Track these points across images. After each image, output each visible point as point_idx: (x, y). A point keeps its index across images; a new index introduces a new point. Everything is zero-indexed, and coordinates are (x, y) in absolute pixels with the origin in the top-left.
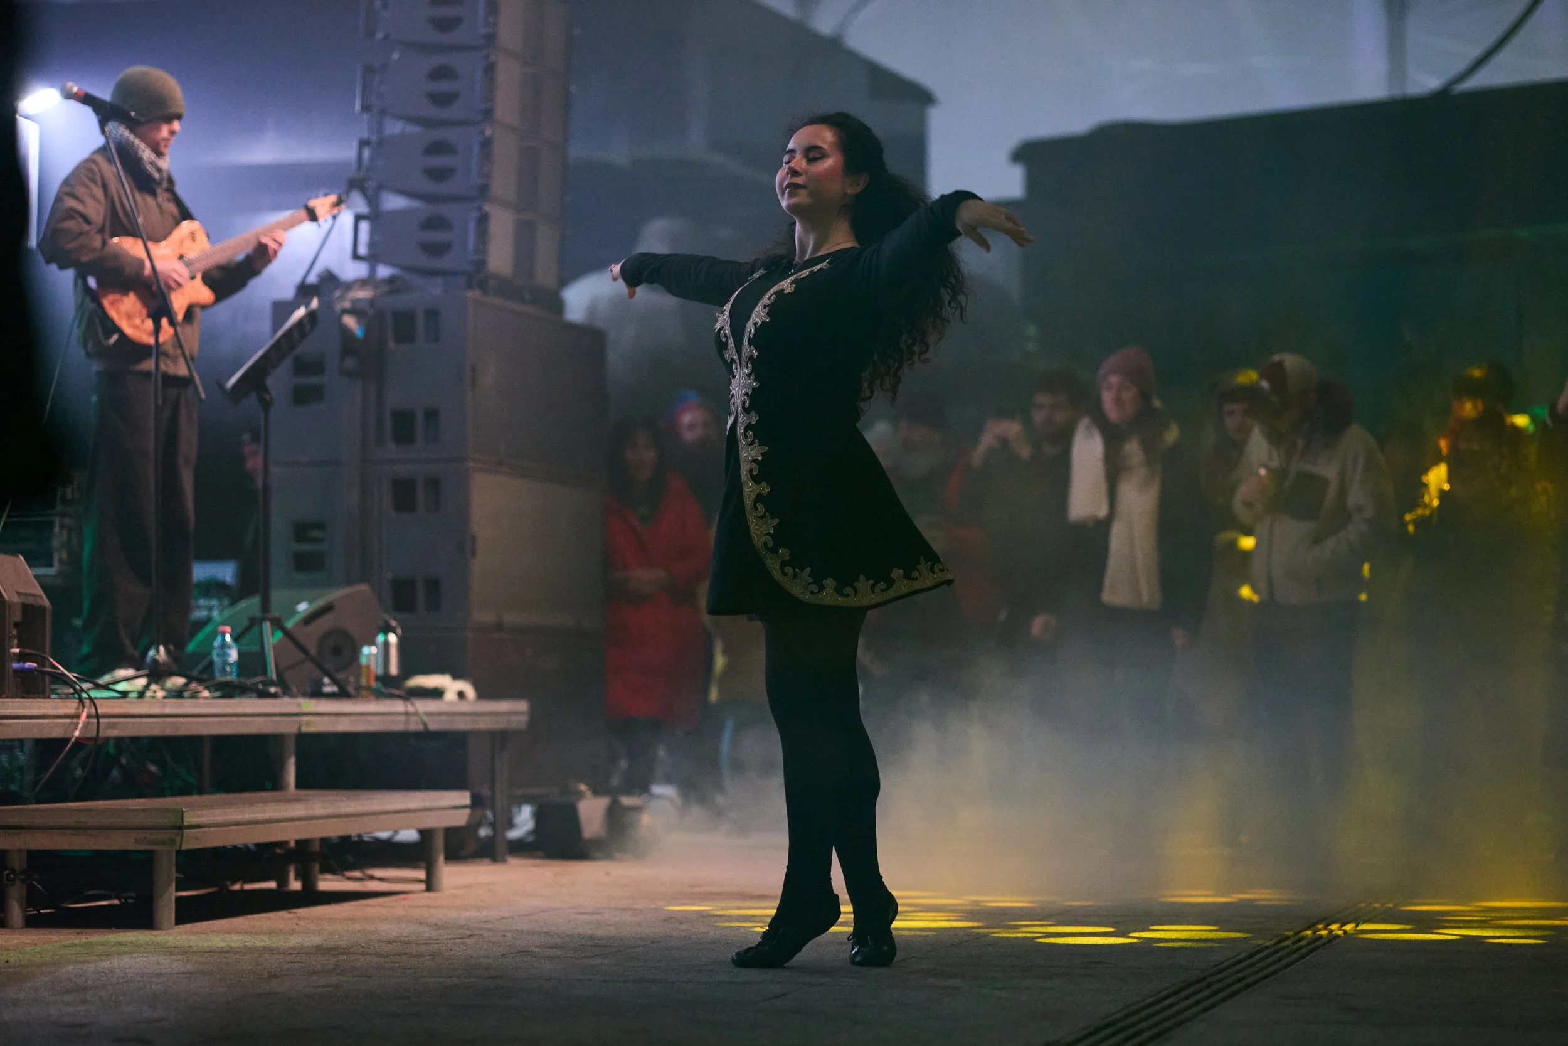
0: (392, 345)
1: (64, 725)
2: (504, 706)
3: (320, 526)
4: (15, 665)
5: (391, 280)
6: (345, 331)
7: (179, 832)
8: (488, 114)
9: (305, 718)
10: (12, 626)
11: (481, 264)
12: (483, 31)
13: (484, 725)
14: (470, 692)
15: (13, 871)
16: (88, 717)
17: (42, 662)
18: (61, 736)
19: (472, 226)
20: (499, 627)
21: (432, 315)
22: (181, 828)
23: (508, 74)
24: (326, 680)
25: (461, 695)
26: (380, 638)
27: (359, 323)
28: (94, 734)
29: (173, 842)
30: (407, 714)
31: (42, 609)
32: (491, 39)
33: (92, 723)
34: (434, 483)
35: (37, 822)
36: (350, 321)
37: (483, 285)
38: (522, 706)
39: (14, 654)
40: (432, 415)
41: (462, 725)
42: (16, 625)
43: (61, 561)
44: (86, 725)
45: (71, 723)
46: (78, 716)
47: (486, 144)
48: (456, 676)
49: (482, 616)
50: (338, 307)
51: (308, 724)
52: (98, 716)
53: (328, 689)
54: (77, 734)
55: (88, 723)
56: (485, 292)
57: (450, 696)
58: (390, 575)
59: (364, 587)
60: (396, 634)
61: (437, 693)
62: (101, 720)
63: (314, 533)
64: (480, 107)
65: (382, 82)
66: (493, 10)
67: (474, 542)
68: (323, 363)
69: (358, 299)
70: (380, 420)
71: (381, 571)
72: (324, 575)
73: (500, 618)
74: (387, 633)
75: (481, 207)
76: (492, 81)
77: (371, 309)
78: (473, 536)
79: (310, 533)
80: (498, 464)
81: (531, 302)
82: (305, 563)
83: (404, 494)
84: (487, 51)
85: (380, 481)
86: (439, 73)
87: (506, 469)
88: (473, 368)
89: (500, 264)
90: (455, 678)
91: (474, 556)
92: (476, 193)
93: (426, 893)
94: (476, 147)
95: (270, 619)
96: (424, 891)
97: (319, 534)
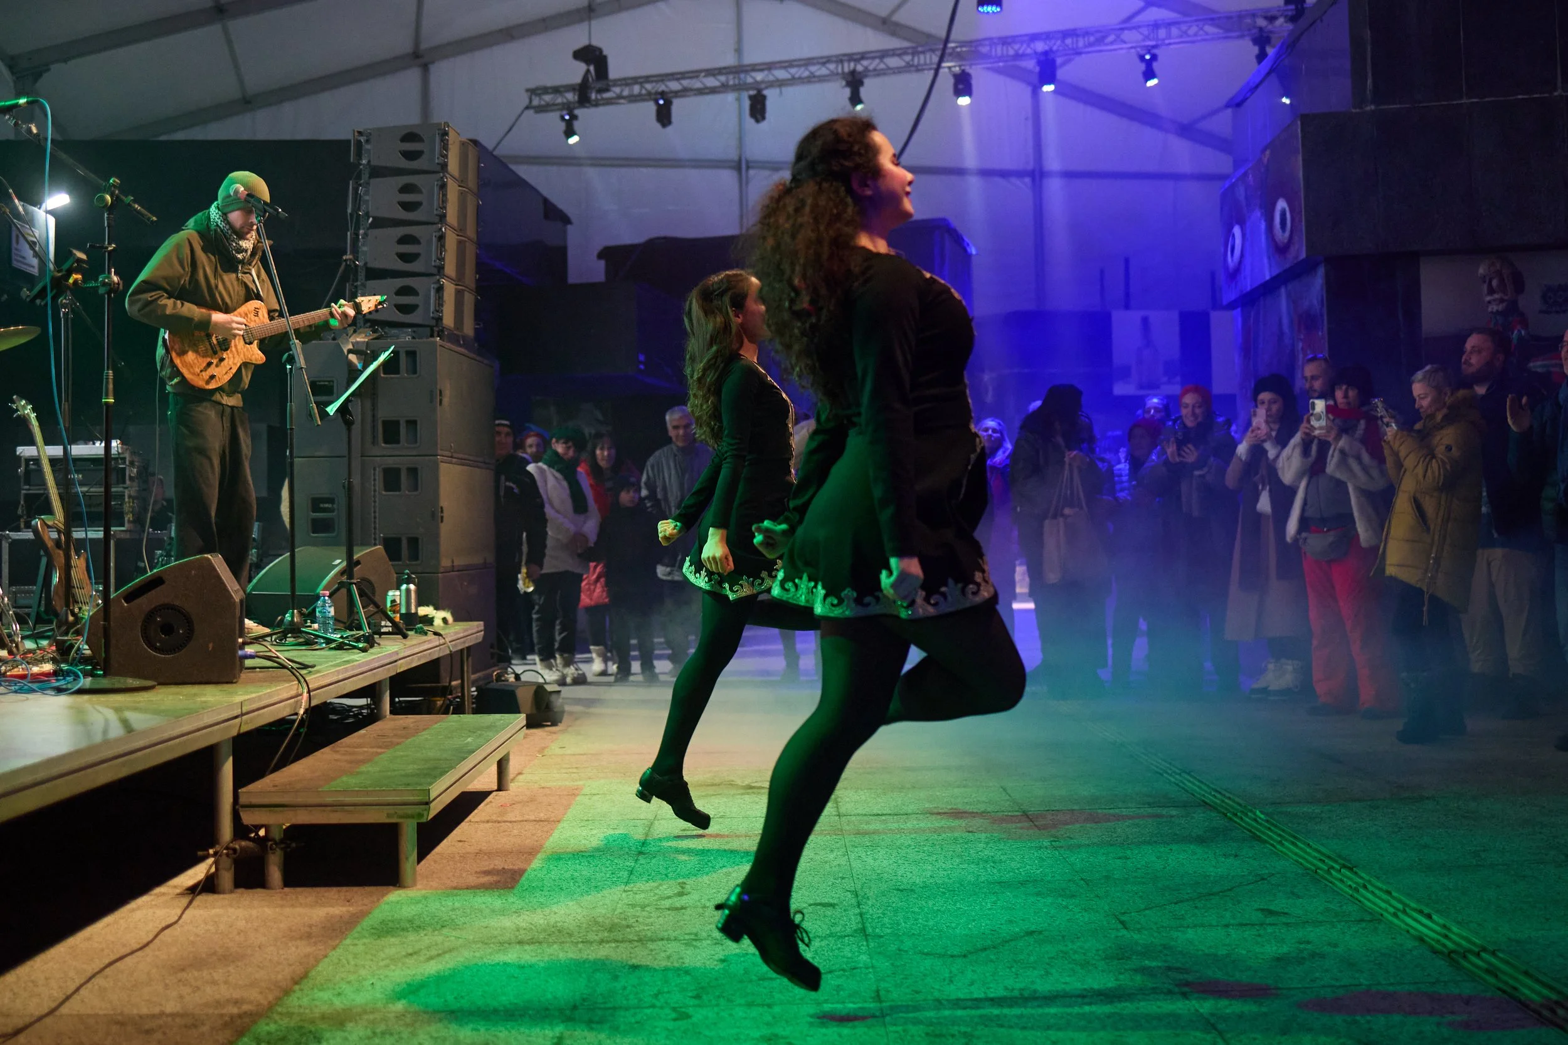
0: (382, 375)
1: (290, 705)
2: (469, 626)
3: (329, 500)
4: (240, 653)
6: (350, 364)
7: (426, 806)
8: (443, 217)
11: (439, 320)
12: (440, 161)
13: (468, 643)
14: (450, 619)
15: (273, 840)
19: (433, 293)
20: (453, 569)
21: (412, 354)
22: (427, 803)
23: (452, 190)
24: (384, 624)
25: (445, 620)
26: (404, 586)
27: (359, 360)
28: (310, 706)
29: (421, 815)
30: (440, 645)
32: (443, 166)
33: (308, 698)
34: (413, 472)
35: (300, 800)
36: (353, 358)
37: (440, 335)
38: (479, 625)
39: (240, 643)
40: (412, 423)
41: (460, 646)
44: (305, 700)
45: (297, 702)
47: (441, 238)
49: (445, 563)
50: (346, 351)
52: (309, 692)
53: (384, 630)
54: (301, 709)
56: (441, 339)
57: (438, 622)
58: (382, 535)
59: (378, 547)
60: (413, 583)
61: (431, 621)
62: (311, 694)
63: (326, 505)
64: (438, 213)
65: (367, 193)
66: (445, 147)
67: (442, 512)
68: (333, 386)
69: (358, 343)
70: (374, 427)
71: (375, 534)
72: (334, 534)
73: (453, 562)
74: (408, 583)
75: (439, 280)
76: (445, 195)
77: (367, 349)
78: (442, 508)
79: (322, 505)
80: (452, 457)
81: (465, 346)
82: (320, 526)
83: (391, 479)
84: (441, 175)
85: (375, 469)
86: (406, 189)
87: (454, 460)
88: (441, 392)
89: (448, 320)
90: (437, 608)
91: (442, 521)
92: (435, 271)
93: (500, 793)
94: (434, 240)
95: (355, 583)
96: (496, 791)
97: (329, 507)
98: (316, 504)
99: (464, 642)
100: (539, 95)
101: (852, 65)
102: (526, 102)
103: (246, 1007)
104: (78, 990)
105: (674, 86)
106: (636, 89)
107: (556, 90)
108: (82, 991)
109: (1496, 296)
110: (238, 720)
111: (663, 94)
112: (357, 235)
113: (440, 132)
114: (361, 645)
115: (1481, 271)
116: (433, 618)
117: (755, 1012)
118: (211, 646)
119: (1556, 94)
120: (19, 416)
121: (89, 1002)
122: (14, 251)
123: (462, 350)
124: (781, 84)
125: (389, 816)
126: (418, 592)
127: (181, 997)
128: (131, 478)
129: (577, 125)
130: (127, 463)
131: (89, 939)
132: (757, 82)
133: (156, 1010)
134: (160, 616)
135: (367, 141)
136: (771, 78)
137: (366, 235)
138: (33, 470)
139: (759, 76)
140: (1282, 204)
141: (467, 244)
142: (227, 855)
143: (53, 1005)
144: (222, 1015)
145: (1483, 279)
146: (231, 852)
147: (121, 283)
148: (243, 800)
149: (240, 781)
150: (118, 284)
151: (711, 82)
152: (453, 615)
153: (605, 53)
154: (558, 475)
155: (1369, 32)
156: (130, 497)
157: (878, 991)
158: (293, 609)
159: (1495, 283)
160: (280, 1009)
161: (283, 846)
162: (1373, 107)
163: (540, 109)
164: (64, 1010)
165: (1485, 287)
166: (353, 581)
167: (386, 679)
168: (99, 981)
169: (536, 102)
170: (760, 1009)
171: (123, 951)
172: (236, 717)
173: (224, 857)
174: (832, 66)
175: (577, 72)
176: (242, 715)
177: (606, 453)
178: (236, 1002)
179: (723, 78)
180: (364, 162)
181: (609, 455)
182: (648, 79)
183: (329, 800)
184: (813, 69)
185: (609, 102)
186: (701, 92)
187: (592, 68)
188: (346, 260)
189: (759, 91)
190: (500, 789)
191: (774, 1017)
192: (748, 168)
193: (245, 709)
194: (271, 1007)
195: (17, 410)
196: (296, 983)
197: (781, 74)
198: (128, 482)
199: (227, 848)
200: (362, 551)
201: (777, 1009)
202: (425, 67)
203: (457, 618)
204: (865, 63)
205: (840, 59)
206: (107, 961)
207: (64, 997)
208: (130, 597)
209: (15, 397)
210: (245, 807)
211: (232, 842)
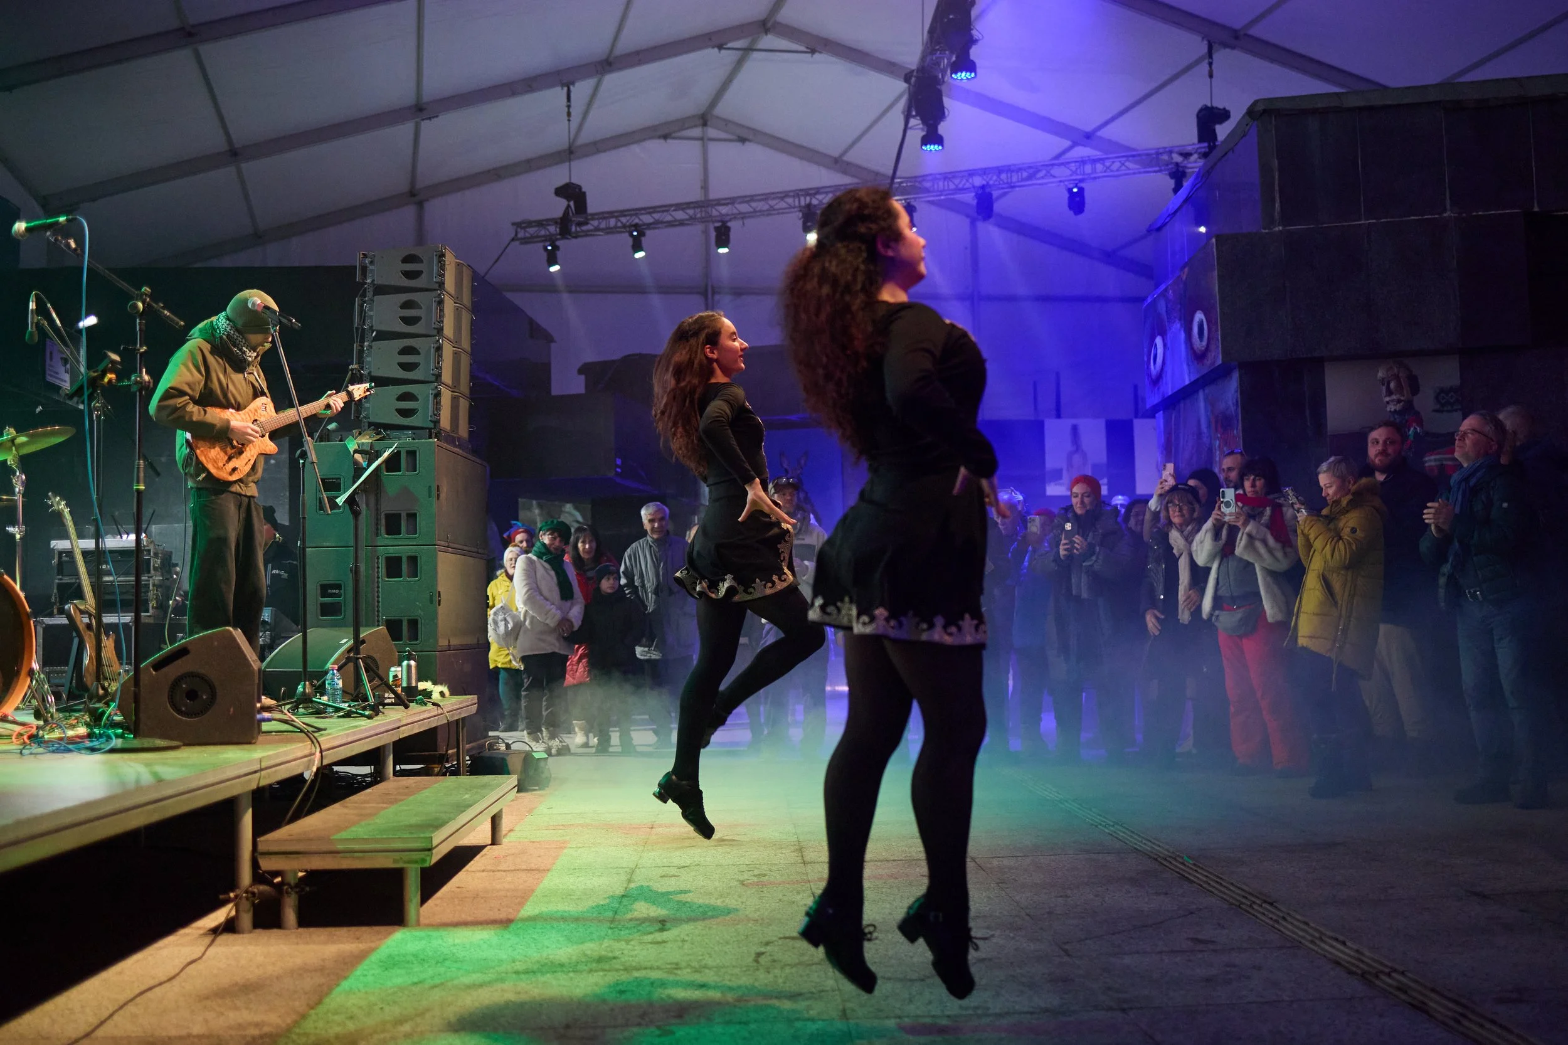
0: (385, 473)
1: (304, 762)
2: (464, 699)
3: (335, 586)
6: (355, 463)
7: (429, 853)
8: (439, 330)
10: (256, 688)
11: (437, 422)
12: (438, 279)
14: (447, 692)
15: (289, 884)
19: (431, 398)
20: (449, 648)
21: (412, 454)
22: (430, 850)
23: (449, 305)
25: (442, 694)
26: (405, 662)
27: (364, 459)
28: (321, 764)
29: (424, 860)
32: (440, 284)
34: (413, 560)
35: (313, 847)
36: (358, 457)
37: (437, 435)
38: (474, 698)
40: (412, 516)
46: (312, 755)
47: (439, 349)
49: (443, 642)
50: (352, 452)
54: (312, 768)
55: (318, 757)
56: (438, 439)
57: (436, 696)
58: (383, 618)
59: (378, 628)
63: (334, 591)
64: (436, 326)
65: (371, 309)
66: (443, 267)
67: (439, 596)
68: (340, 484)
69: (363, 444)
70: (378, 520)
71: (378, 616)
72: (342, 617)
73: (450, 642)
74: (409, 659)
75: (436, 387)
76: (442, 310)
77: (370, 448)
78: (439, 592)
79: (329, 591)
80: (448, 547)
81: (459, 446)
82: (328, 610)
83: (393, 566)
84: (439, 292)
85: (378, 558)
86: (407, 305)
87: (451, 550)
88: (438, 487)
89: (445, 422)
90: (435, 683)
91: (440, 604)
92: (433, 378)
93: (494, 846)
94: (432, 350)
95: (361, 658)
96: (491, 845)
97: (337, 591)
98: (325, 589)
99: (460, 713)
100: (524, 228)
101: (808, 199)
102: (513, 235)
103: (266, 1029)
104: (111, 1015)
105: (647, 219)
106: (612, 222)
107: (540, 224)
108: (116, 1017)
109: (1394, 397)
110: (257, 775)
111: (636, 227)
112: (362, 347)
113: (438, 253)
114: (367, 713)
115: (1380, 375)
116: (431, 691)
117: (732, 1029)
118: (232, 710)
119: (1445, 215)
120: (53, 511)
121: (122, 1025)
122: (47, 367)
123: (455, 450)
124: (743, 216)
125: (395, 861)
126: (418, 667)
127: (206, 1021)
128: (155, 569)
129: (559, 254)
130: (152, 554)
131: (120, 973)
132: (721, 215)
133: (184, 1032)
134: (186, 683)
135: (372, 263)
136: (735, 211)
137: (370, 347)
138: (66, 562)
139: (724, 210)
140: (1199, 316)
141: (463, 355)
142: (247, 898)
143: (89, 1029)
144: (244, 1037)
145: (1382, 381)
146: (250, 895)
147: (151, 381)
148: (261, 847)
149: (259, 830)
150: (149, 382)
151: (680, 215)
152: (449, 690)
153: (583, 190)
154: (547, 565)
155: (1276, 162)
156: (154, 585)
157: (844, 1011)
158: (305, 681)
159: (1392, 385)
160: (297, 1030)
161: (297, 890)
162: (1281, 228)
163: (525, 241)
164: (100, 1033)
165: (1384, 388)
166: (359, 656)
167: (389, 744)
168: (131, 1008)
169: (521, 235)
170: (738, 1027)
171: (152, 983)
172: (255, 772)
173: (244, 901)
174: (790, 200)
175: (559, 207)
176: (261, 770)
177: (587, 546)
178: (257, 1025)
179: (691, 212)
180: (369, 281)
181: (590, 547)
182: (623, 213)
183: (340, 847)
184: (772, 203)
185: (587, 234)
186: (671, 224)
187: (572, 203)
188: (352, 370)
189: (724, 223)
190: (494, 843)
191: (750, 1033)
192: (714, 293)
193: (264, 765)
194: (289, 1030)
195: (52, 505)
196: (312, 1008)
197: (744, 208)
198: (152, 572)
199: (246, 892)
200: (367, 631)
201: (753, 1026)
202: (420, 204)
203: (453, 693)
204: (820, 197)
205: (797, 194)
206: (137, 991)
207: (99, 1022)
208: (158, 666)
209: (50, 494)
210: (263, 854)
211: (251, 886)
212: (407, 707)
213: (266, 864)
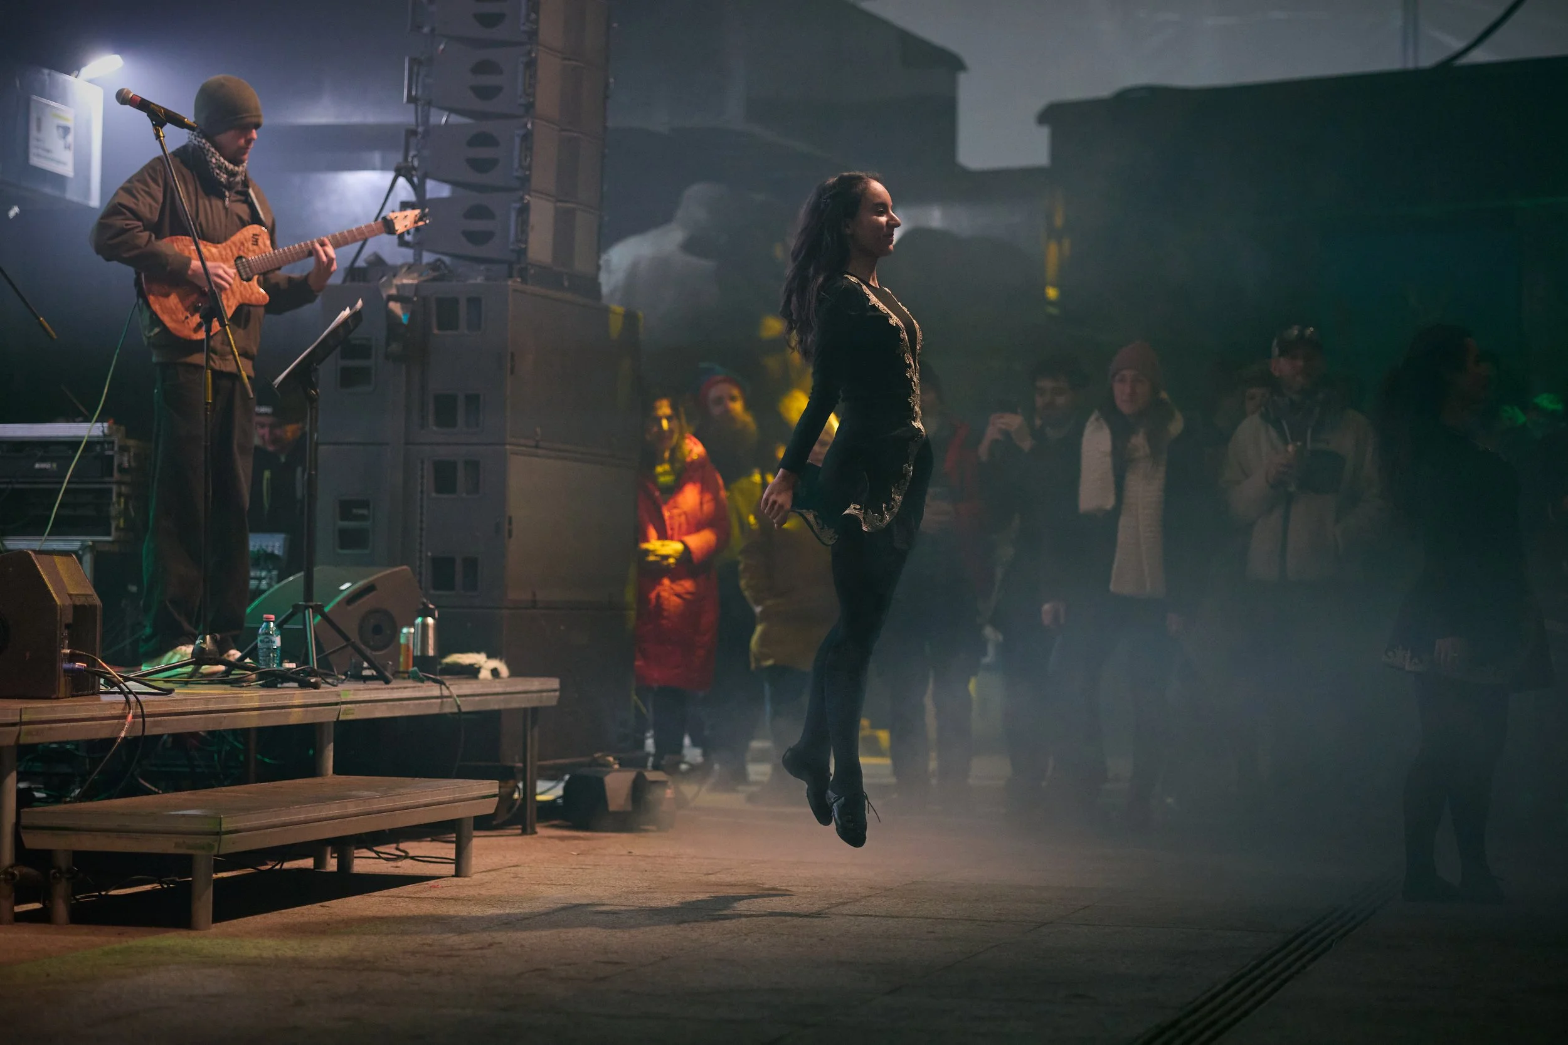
0: (436, 331)
2: (535, 684)
3: (365, 504)
4: (66, 665)
5: (435, 266)
6: (390, 315)
7: (217, 837)
8: (529, 107)
9: (344, 706)
10: (63, 627)
11: (522, 253)
12: (529, 27)
13: (515, 704)
14: (504, 671)
15: (59, 870)
16: (134, 717)
17: (92, 663)
18: (107, 736)
19: (513, 215)
21: (475, 302)
22: (219, 833)
23: (549, 69)
24: (365, 665)
25: (495, 672)
26: (419, 620)
27: (403, 308)
28: (140, 734)
29: (211, 847)
30: (442, 697)
31: (93, 607)
32: (533, 34)
33: (140, 722)
34: (473, 465)
36: (395, 307)
37: (523, 274)
38: (554, 683)
39: (65, 654)
40: (472, 399)
41: (494, 705)
42: (67, 626)
43: (118, 528)
44: (133, 724)
45: (118, 724)
46: (124, 717)
47: (527, 137)
48: (490, 656)
49: (518, 594)
50: (384, 296)
51: (346, 712)
52: (143, 716)
53: (366, 673)
54: (123, 734)
55: (134, 722)
56: (524, 281)
57: (485, 674)
58: (429, 554)
59: (404, 567)
60: (433, 617)
61: (472, 672)
62: (146, 719)
63: (359, 511)
64: (522, 101)
65: (428, 75)
67: (510, 523)
68: (370, 347)
69: (404, 285)
70: (423, 403)
71: (421, 551)
72: (367, 551)
73: (534, 595)
74: (425, 616)
75: (522, 198)
76: (534, 76)
77: (415, 295)
78: (510, 518)
79: (355, 511)
80: (537, 447)
81: (569, 289)
82: (350, 539)
83: (445, 476)
84: (528, 47)
85: (422, 463)
86: (483, 67)
87: (540, 452)
88: (512, 355)
89: (539, 252)
90: (489, 657)
91: (510, 536)
92: (517, 184)
93: (455, 879)
94: (517, 140)
95: (311, 607)
96: (453, 876)
97: (364, 512)
98: (346, 508)
110: (17, 728)
118: (28, 654)
125: (177, 845)
128: (121, 470)
130: (116, 448)
135: (431, 2)
146: (9, 877)
148: (24, 821)
149: (24, 801)
152: (509, 665)
156: (119, 495)
161: (70, 874)
172: (15, 725)
176: (21, 723)
180: (427, 31)
190: (458, 874)
193: (25, 718)
198: (116, 473)
200: (381, 571)
203: (516, 672)
210: (25, 828)
211: (12, 867)
212: (387, 682)
213: (32, 841)
